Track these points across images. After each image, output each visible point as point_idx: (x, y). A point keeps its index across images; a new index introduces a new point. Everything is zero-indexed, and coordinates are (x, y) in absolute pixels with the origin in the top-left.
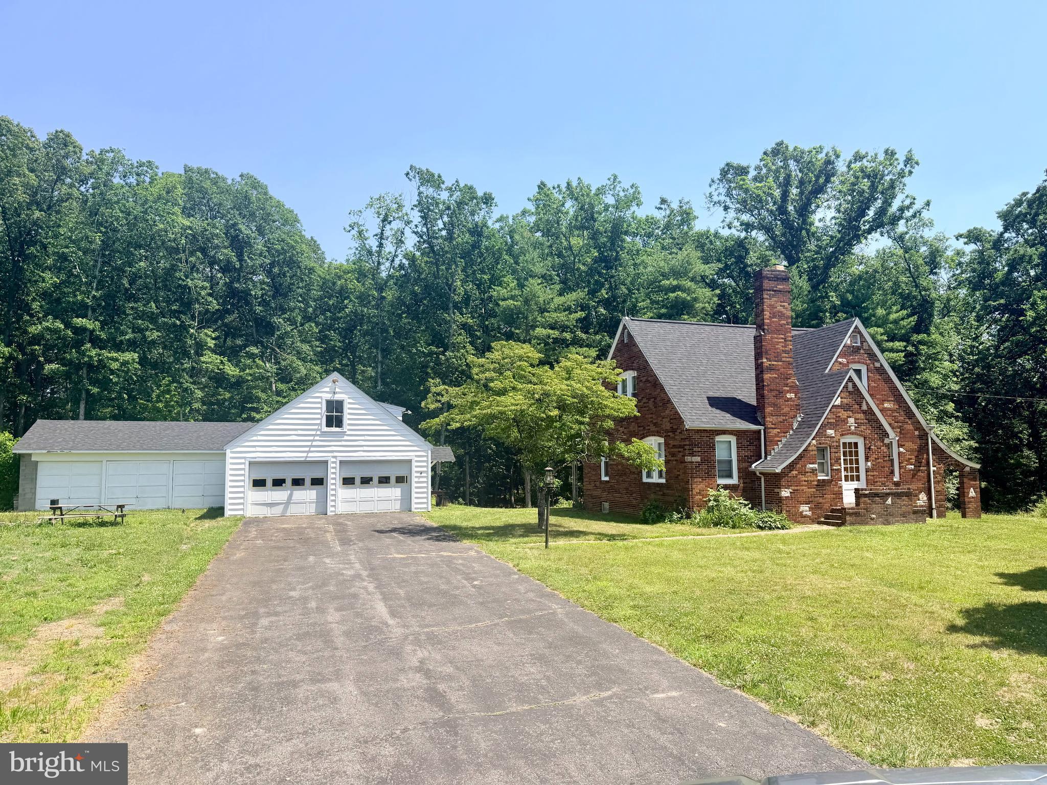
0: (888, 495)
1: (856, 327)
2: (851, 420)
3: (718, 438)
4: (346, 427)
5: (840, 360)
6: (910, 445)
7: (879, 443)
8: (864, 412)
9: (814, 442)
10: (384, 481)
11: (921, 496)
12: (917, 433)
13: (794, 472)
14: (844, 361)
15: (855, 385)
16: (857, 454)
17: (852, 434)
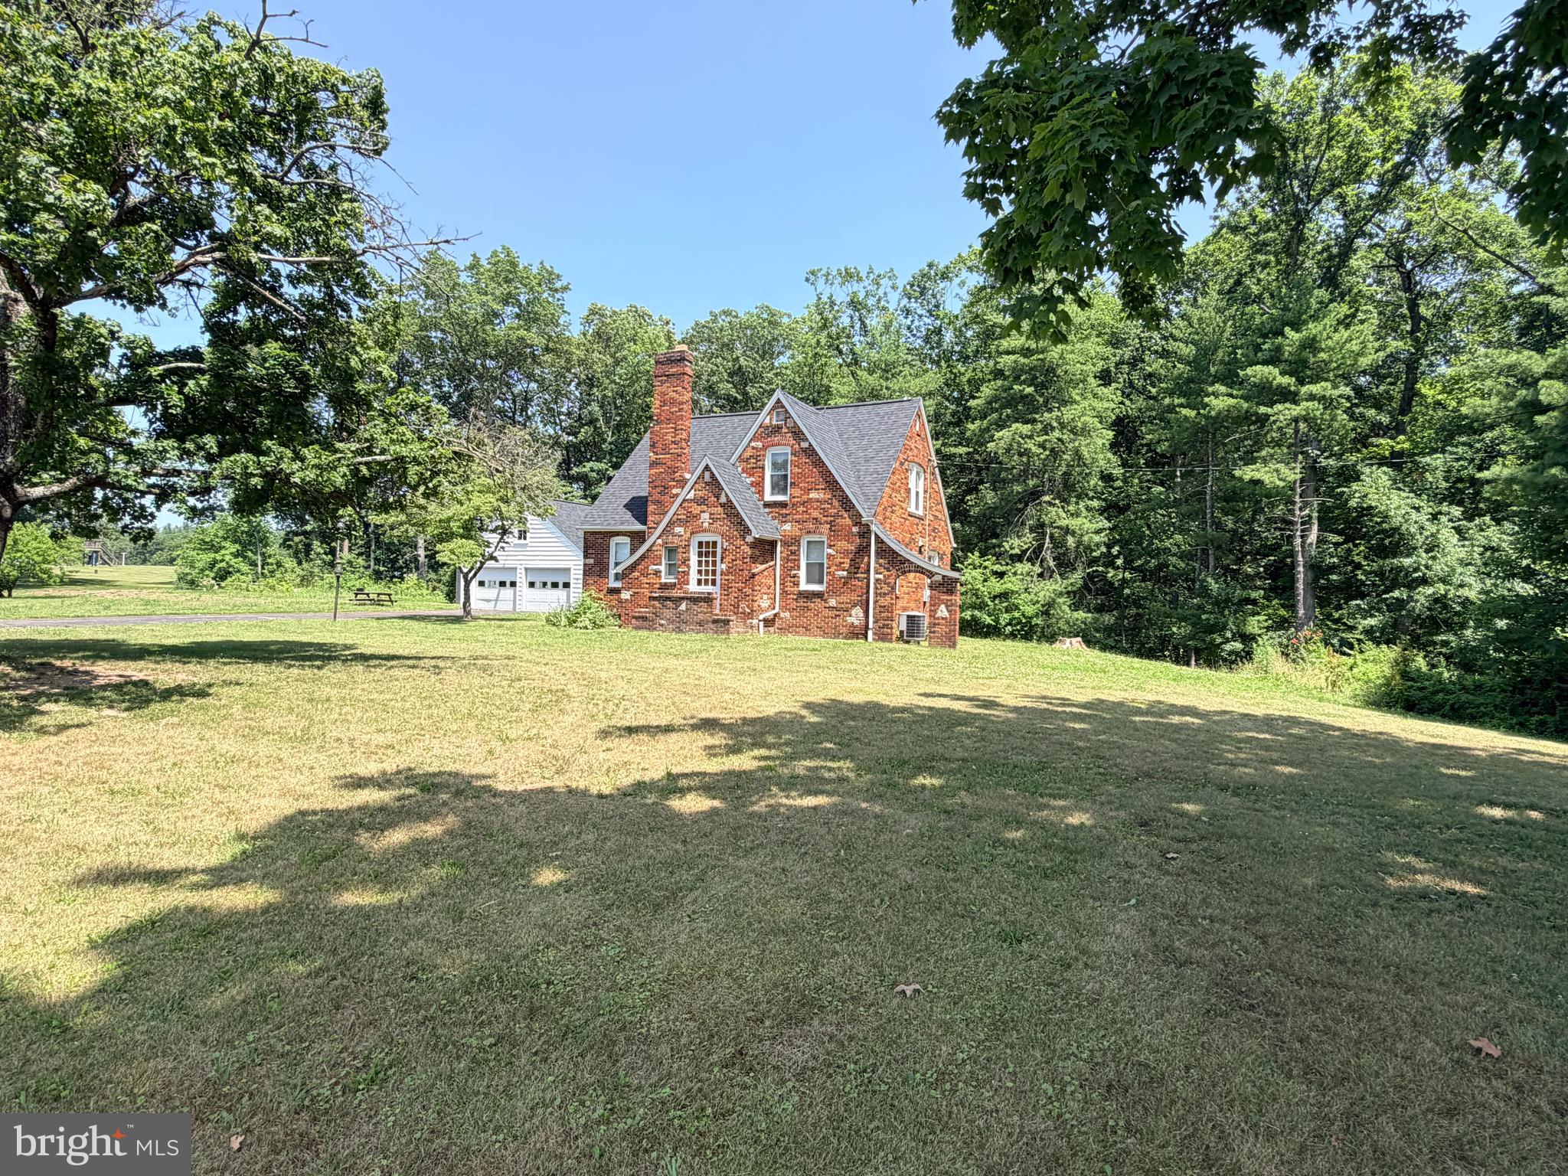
0: (683, 598)
1: (779, 401)
2: (705, 516)
3: (615, 540)
4: (528, 540)
5: (753, 444)
6: (843, 544)
7: (739, 542)
8: (723, 505)
9: (660, 541)
10: (555, 585)
11: (853, 612)
12: (855, 529)
13: (636, 574)
14: (759, 444)
15: (713, 476)
16: (714, 554)
17: (705, 531)
